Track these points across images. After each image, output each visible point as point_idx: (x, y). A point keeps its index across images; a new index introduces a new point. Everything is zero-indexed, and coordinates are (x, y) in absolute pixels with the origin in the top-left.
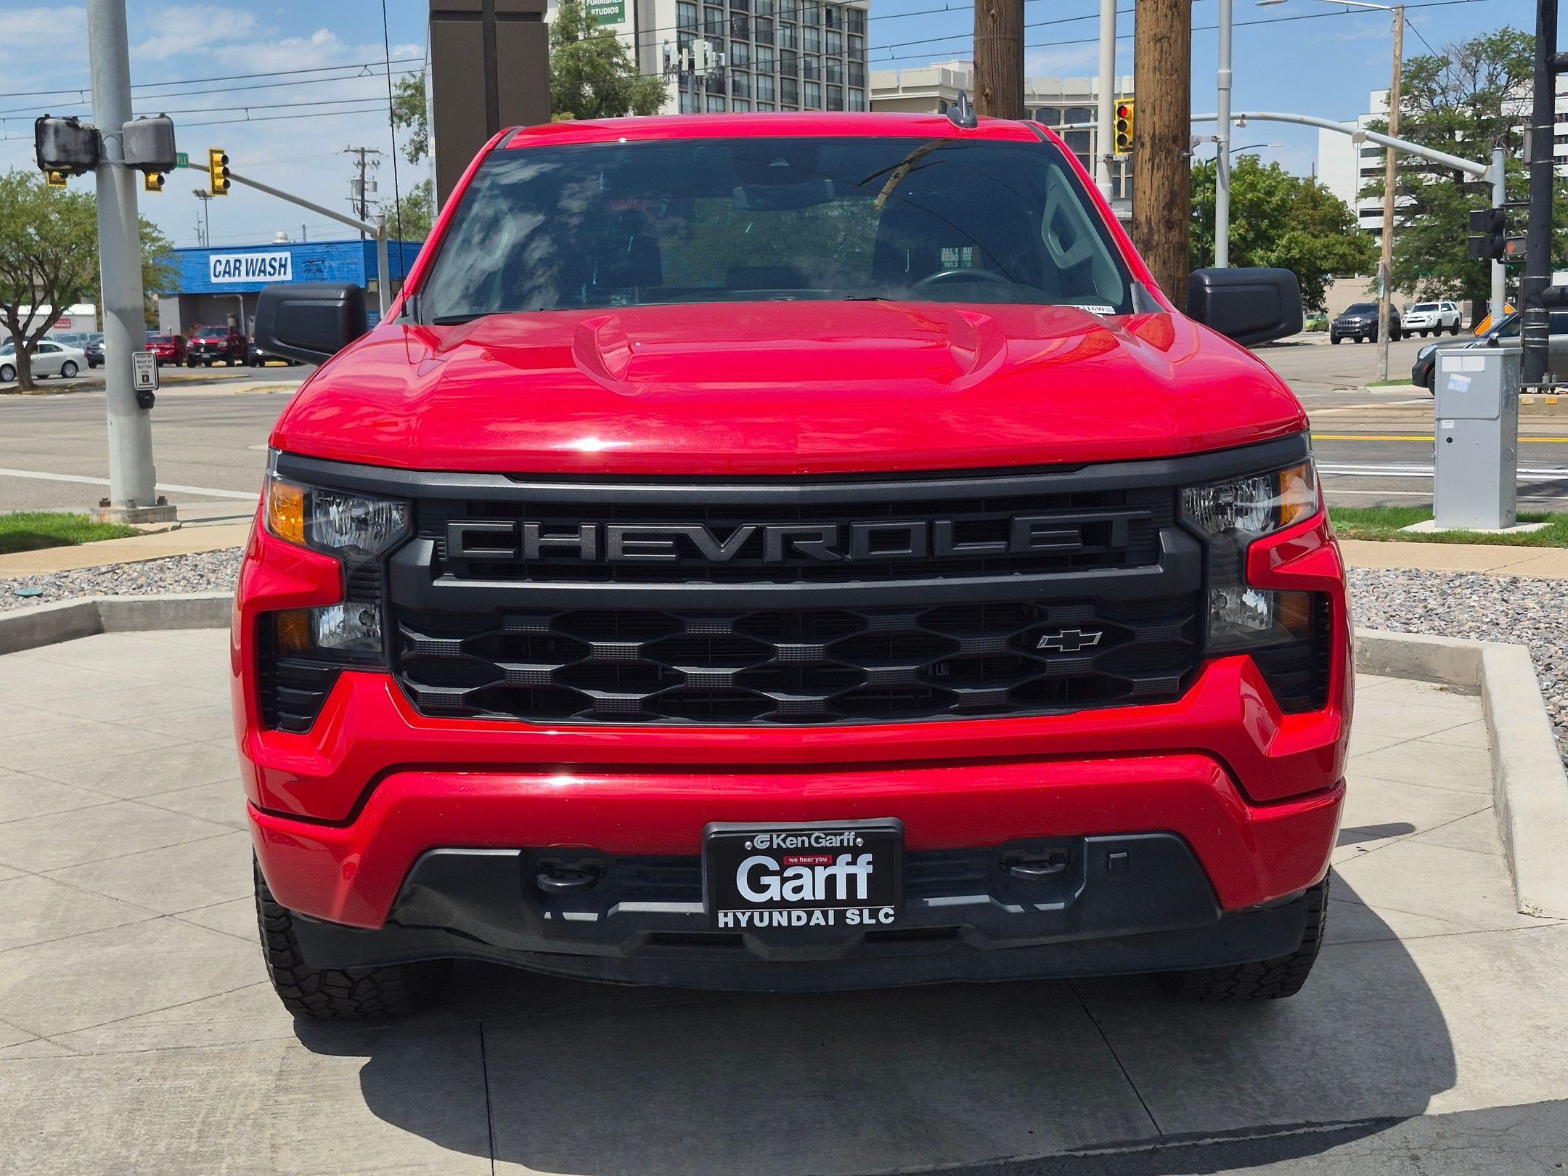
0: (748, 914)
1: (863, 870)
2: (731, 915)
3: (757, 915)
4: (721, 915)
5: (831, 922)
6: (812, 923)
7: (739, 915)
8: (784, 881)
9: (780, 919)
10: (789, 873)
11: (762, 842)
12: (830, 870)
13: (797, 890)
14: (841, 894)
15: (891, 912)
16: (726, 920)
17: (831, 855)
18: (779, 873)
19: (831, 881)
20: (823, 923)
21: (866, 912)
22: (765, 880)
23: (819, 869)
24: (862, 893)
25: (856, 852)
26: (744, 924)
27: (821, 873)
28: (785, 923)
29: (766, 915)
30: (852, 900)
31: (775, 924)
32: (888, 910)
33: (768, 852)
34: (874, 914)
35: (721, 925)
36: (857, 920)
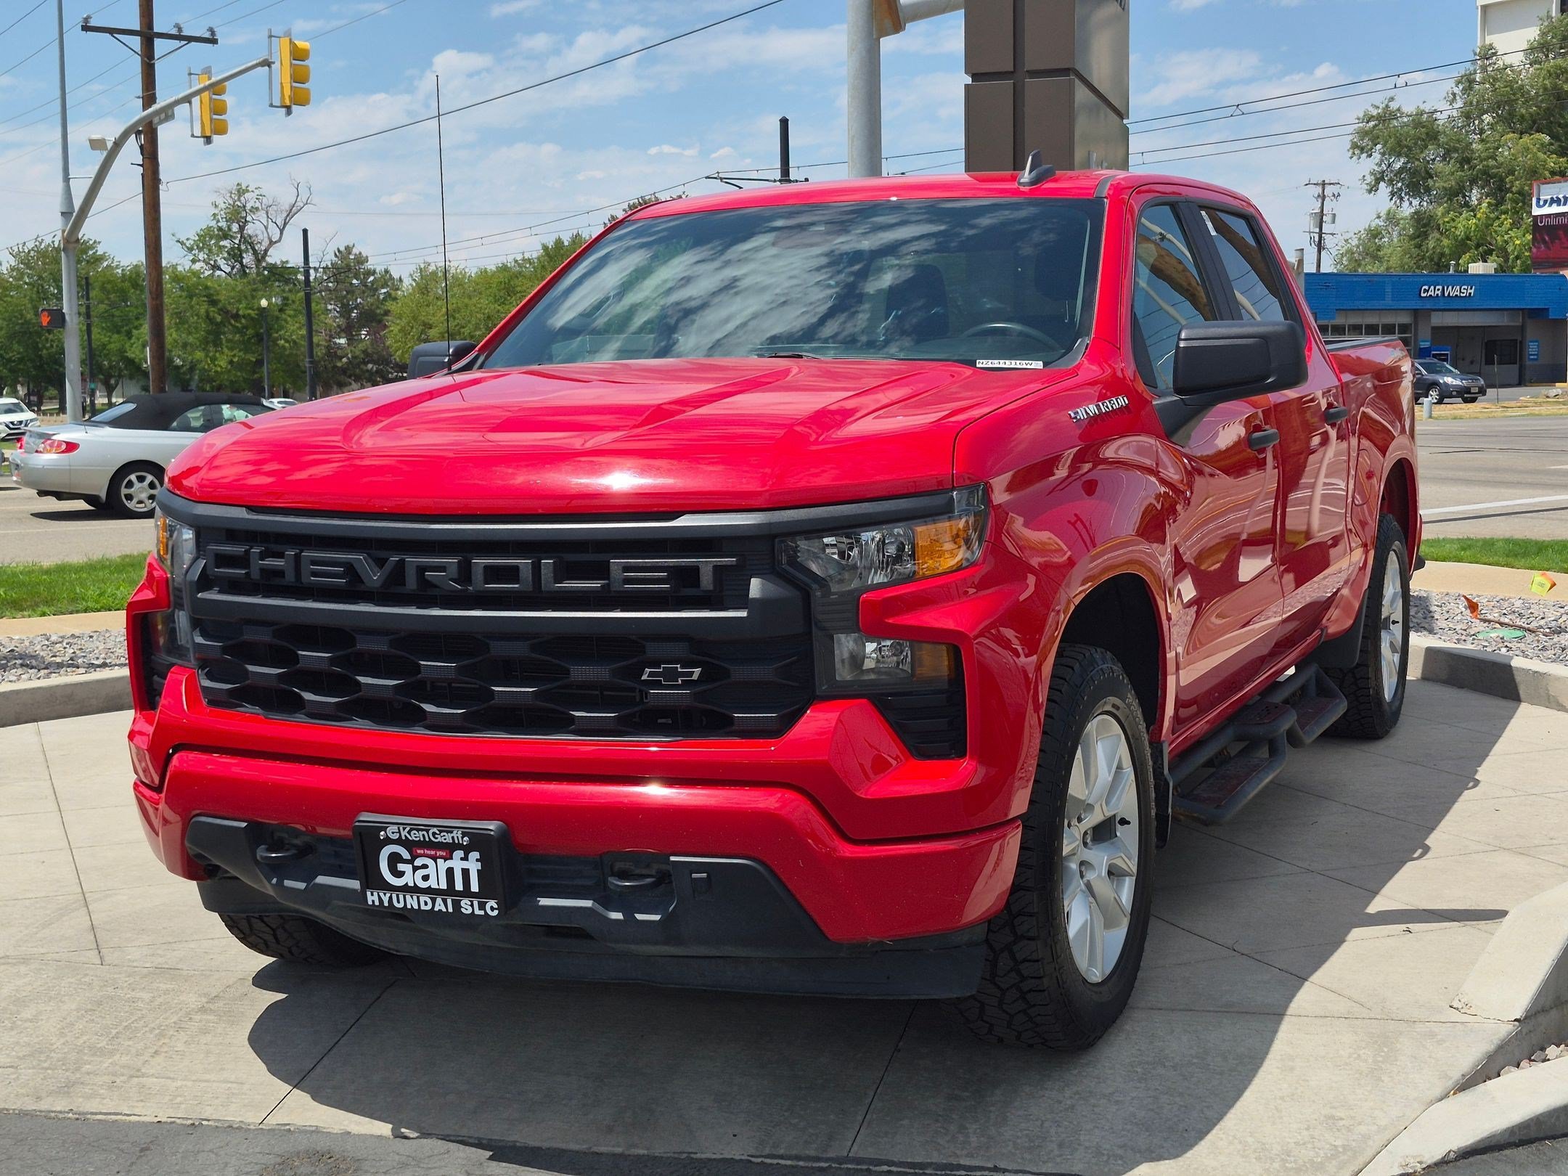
0: (388, 895)
1: (474, 866)
2: (375, 894)
3: (394, 897)
4: (369, 894)
5: (450, 910)
6: (436, 909)
7: (382, 895)
8: (415, 869)
9: (412, 902)
10: (418, 862)
11: (393, 833)
12: (449, 864)
13: (426, 878)
14: (459, 886)
15: (496, 906)
16: (373, 898)
17: (449, 849)
18: (411, 862)
19: (450, 872)
20: (444, 910)
21: (476, 904)
22: (401, 867)
23: (440, 861)
24: (475, 887)
25: (467, 850)
26: (386, 904)
27: (443, 865)
28: (416, 907)
29: (401, 897)
30: (467, 893)
31: (409, 907)
32: (492, 903)
33: (398, 842)
34: (482, 906)
35: (370, 903)
36: (470, 911)
